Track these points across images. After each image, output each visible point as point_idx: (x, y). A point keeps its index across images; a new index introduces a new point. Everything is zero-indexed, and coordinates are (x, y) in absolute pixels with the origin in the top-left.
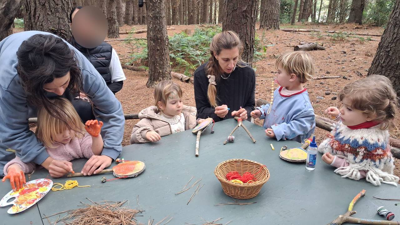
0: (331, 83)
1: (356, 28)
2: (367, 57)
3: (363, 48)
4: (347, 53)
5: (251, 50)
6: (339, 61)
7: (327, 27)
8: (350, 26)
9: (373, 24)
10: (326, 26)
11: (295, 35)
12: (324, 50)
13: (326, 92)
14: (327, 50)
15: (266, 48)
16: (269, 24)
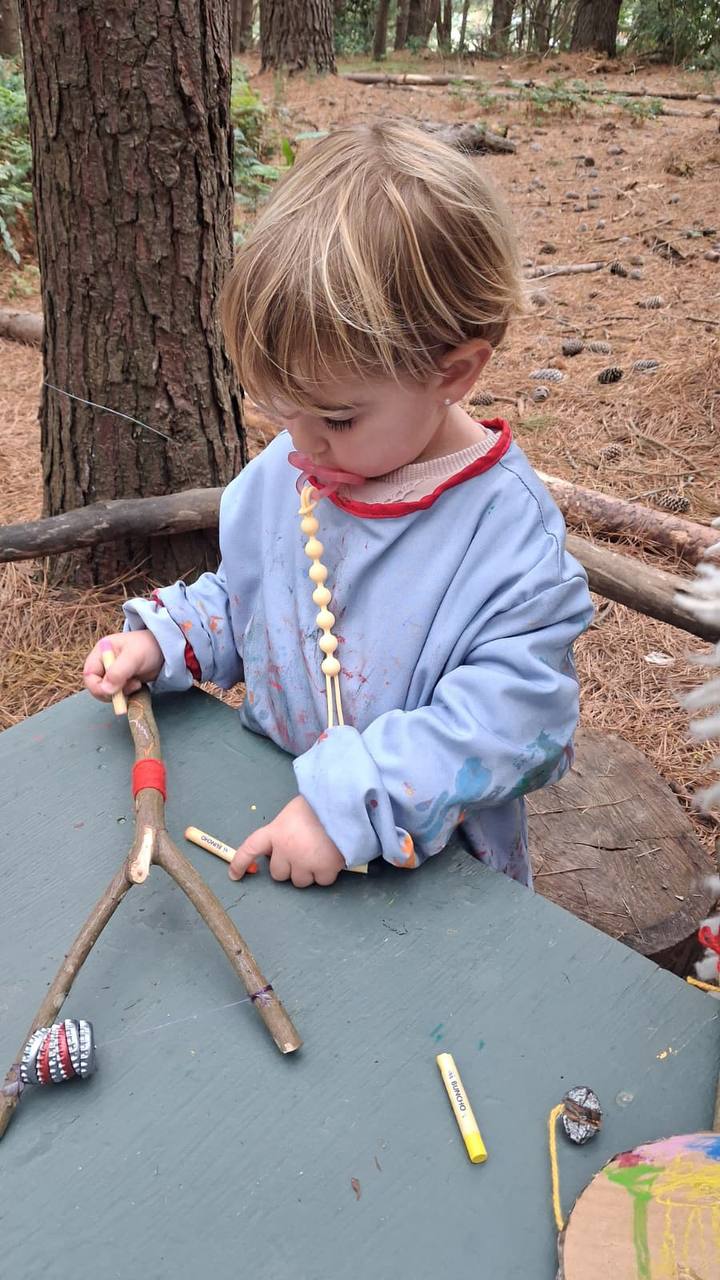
0: (571, 297)
1: (598, 71)
2: (673, 177)
3: (645, 141)
4: (597, 162)
5: (213, 137)
6: (577, 198)
7: (500, 68)
8: (579, 61)
9: (654, 56)
10: (495, 65)
11: (395, 95)
12: (511, 152)
13: (568, 343)
14: (524, 151)
15: (294, 149)
16: (296, 49)
